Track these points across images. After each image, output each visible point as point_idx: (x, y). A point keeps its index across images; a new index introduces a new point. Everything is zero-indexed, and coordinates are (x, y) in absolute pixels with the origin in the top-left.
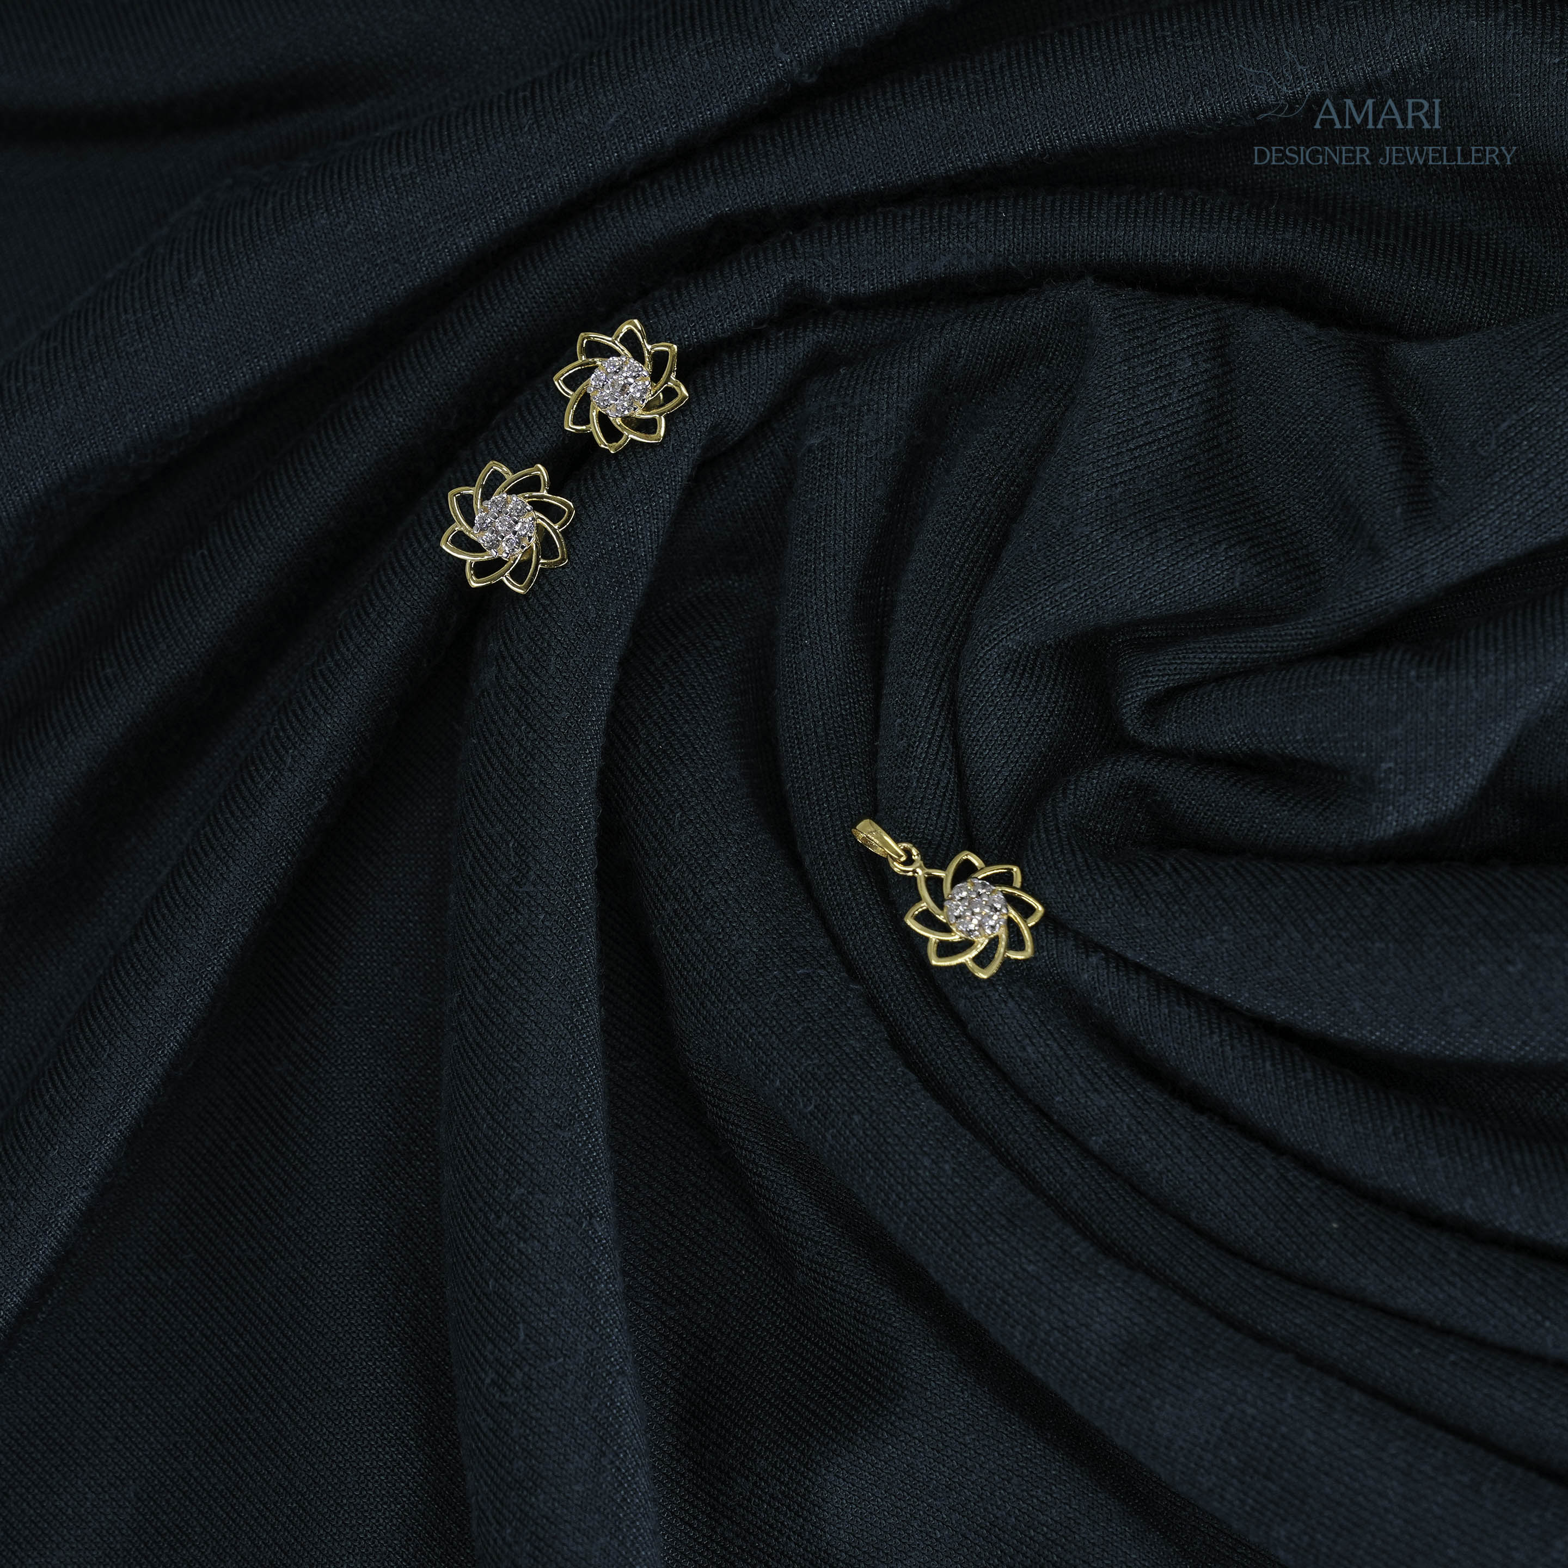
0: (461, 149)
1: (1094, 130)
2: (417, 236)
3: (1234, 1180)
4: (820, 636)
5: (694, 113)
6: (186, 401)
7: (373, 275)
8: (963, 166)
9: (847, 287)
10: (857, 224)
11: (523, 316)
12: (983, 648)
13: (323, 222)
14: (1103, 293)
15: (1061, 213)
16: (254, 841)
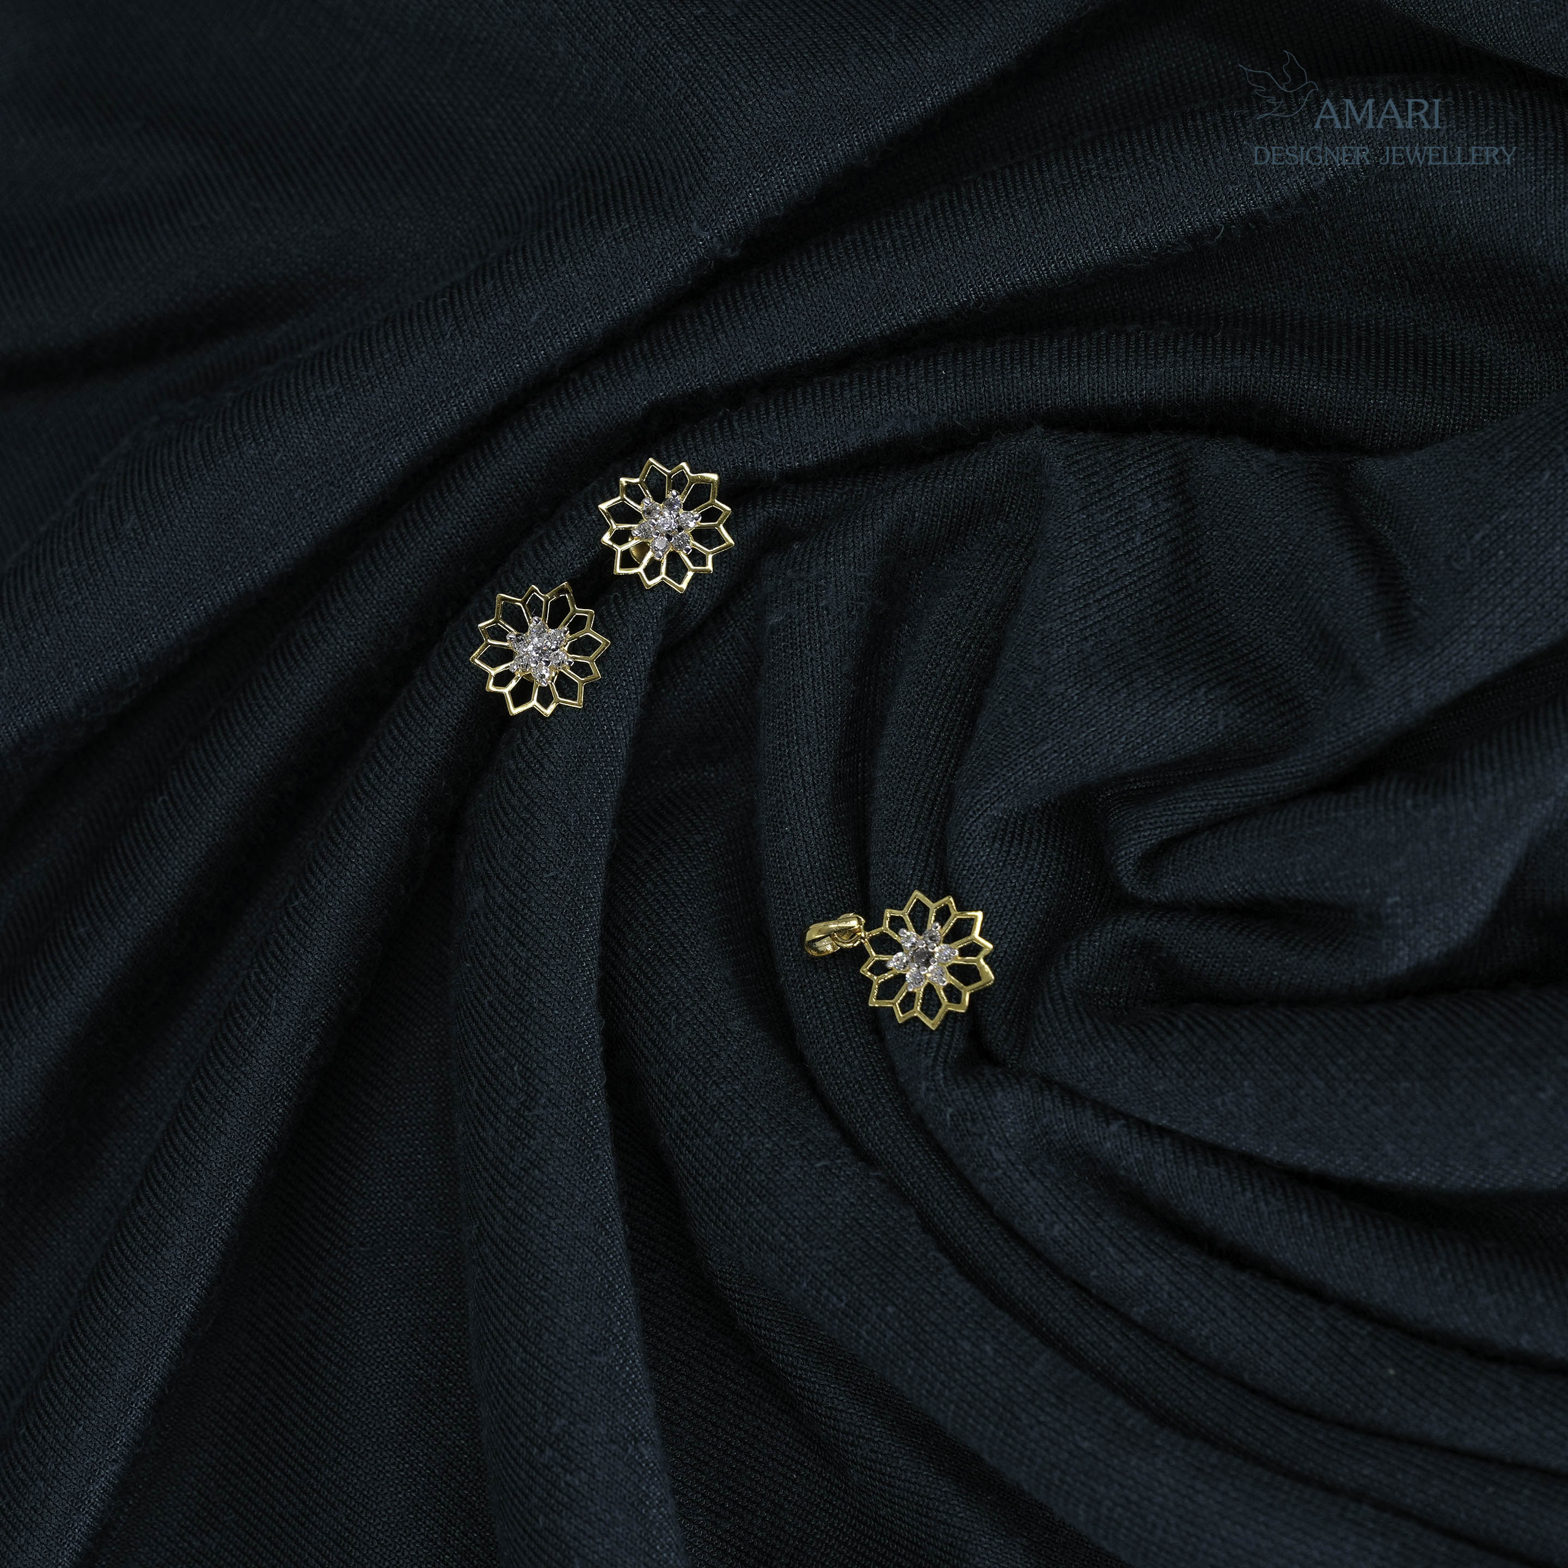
0: (384, 364)
1: (1027, 273)
2: (349, 457)
3: (1283, 1337)
4: (801, 822)
5: (618, 301)
6: (132, 650)
7: (309, 500)
8: (898, 325)
9: (791, 462)
10: (794, 395)
11: (465, 526)
12: (968, 820)
13: (252, 452)
14: (1054, 441)
15: (1002, 364)
16: (247, 1090)
